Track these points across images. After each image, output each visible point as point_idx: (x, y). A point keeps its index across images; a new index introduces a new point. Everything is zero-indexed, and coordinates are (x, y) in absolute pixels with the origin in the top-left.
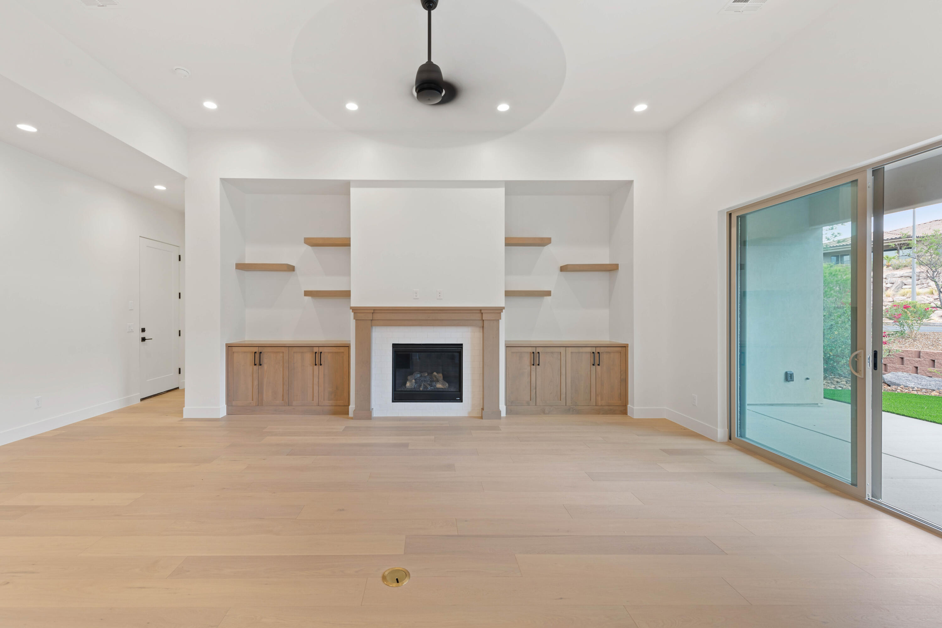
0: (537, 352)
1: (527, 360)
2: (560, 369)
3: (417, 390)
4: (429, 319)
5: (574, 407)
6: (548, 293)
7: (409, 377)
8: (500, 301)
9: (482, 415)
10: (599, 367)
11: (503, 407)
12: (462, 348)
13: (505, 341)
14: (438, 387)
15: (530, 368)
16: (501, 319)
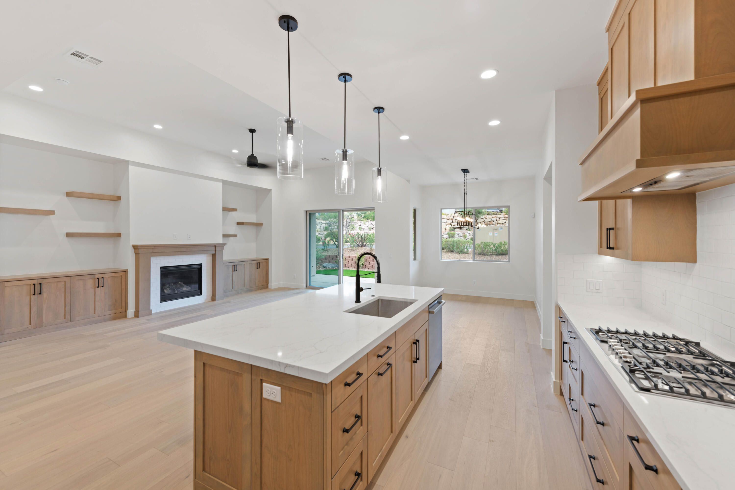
0: (236, 264)
1: (232, 269)
2: (245, 272)
5: (250, 288)
6: (236, 236)
8: (220, 240)
9: (212, 300)
10: (259, 269)
12: (202, 266)
14: (183, 291)
15: (232, 272)
16: (224, 249)
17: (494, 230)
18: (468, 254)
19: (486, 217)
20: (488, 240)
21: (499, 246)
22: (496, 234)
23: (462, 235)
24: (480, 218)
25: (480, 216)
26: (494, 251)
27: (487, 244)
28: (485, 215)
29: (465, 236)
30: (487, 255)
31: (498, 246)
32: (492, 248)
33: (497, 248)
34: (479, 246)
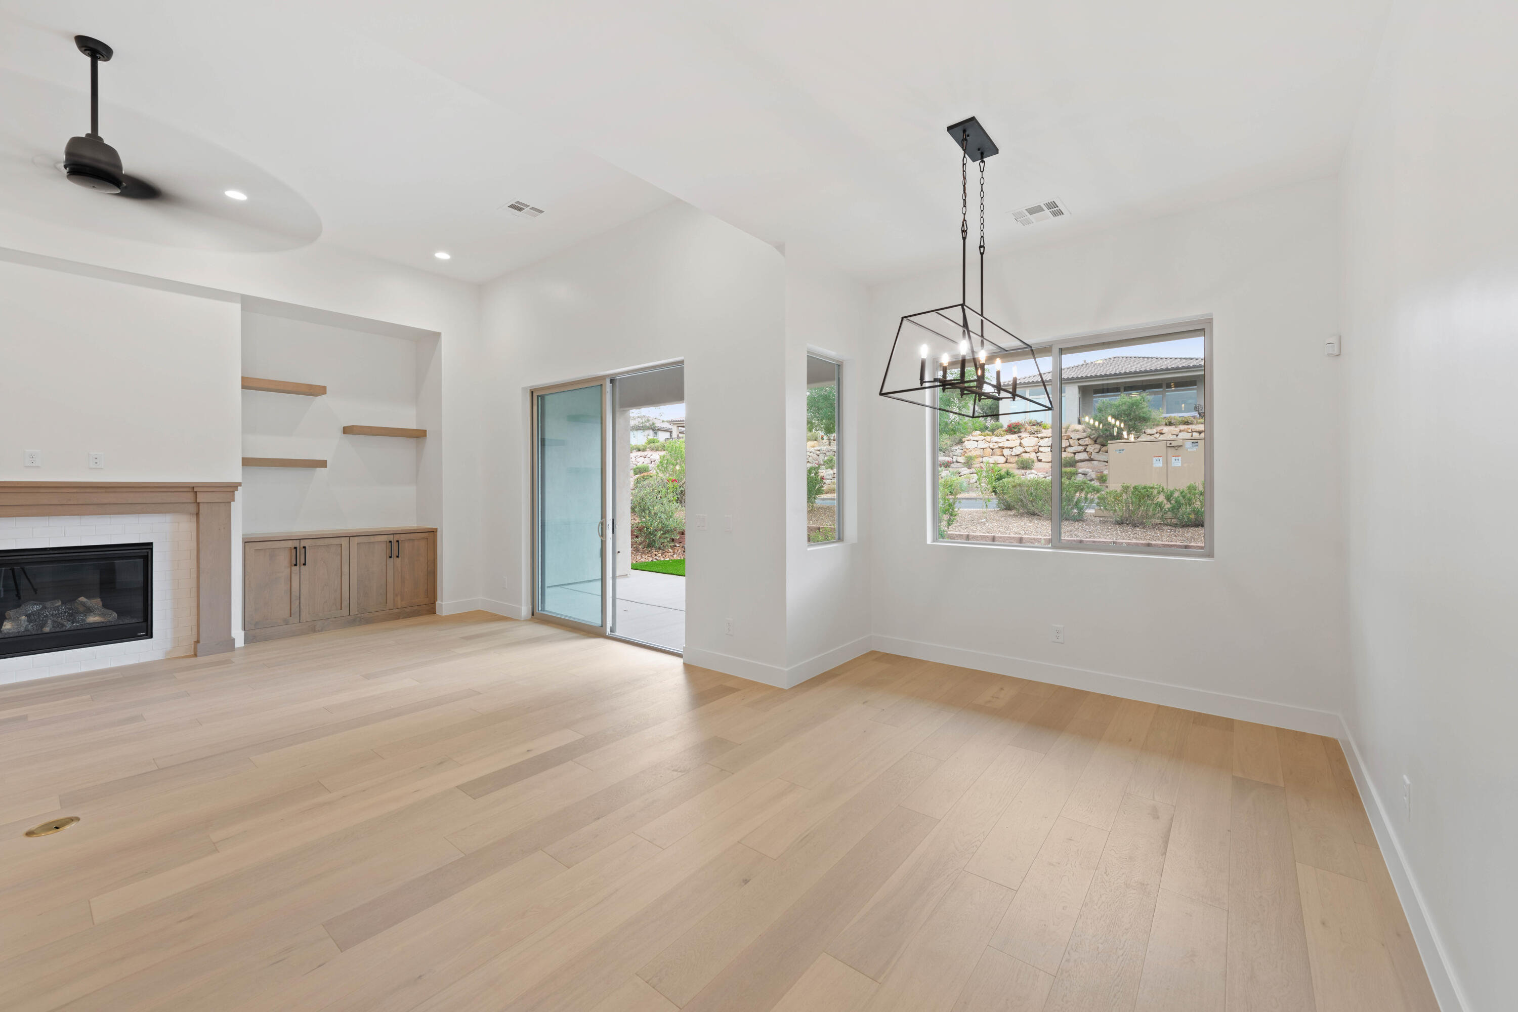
0: (302, 546)
1: (284, 559)
2: (340, 567)
3: (34, 633)
4: (69, 503)
5: (362, 615)
6: (323, 464)
7: (11, 613)
8: (233, 473)
9: (194, 653)
10: (398, 561)
11: (238, 634)
12: (152, 549)
13: (243, 535)
14: (92, 622)
15: (289, 570)
16: (234, 501)
17: (1169, 449)
18: (1081, 523)
19: (1163, 429)
20: (1152, 480)
21: (1184, 497)
22: (1176, 463)
23: (1094, 476)
24: (1145, 432)
25: (1145, 427)
26: (1169, 514)
27: (1142, 491)
28: (1158, 425)
29: (1102, 477)
30: (1145, 527)
31: (1181, 498)
32: (1162, 502)
33: (1179, 505)
34: (1117, 497)
